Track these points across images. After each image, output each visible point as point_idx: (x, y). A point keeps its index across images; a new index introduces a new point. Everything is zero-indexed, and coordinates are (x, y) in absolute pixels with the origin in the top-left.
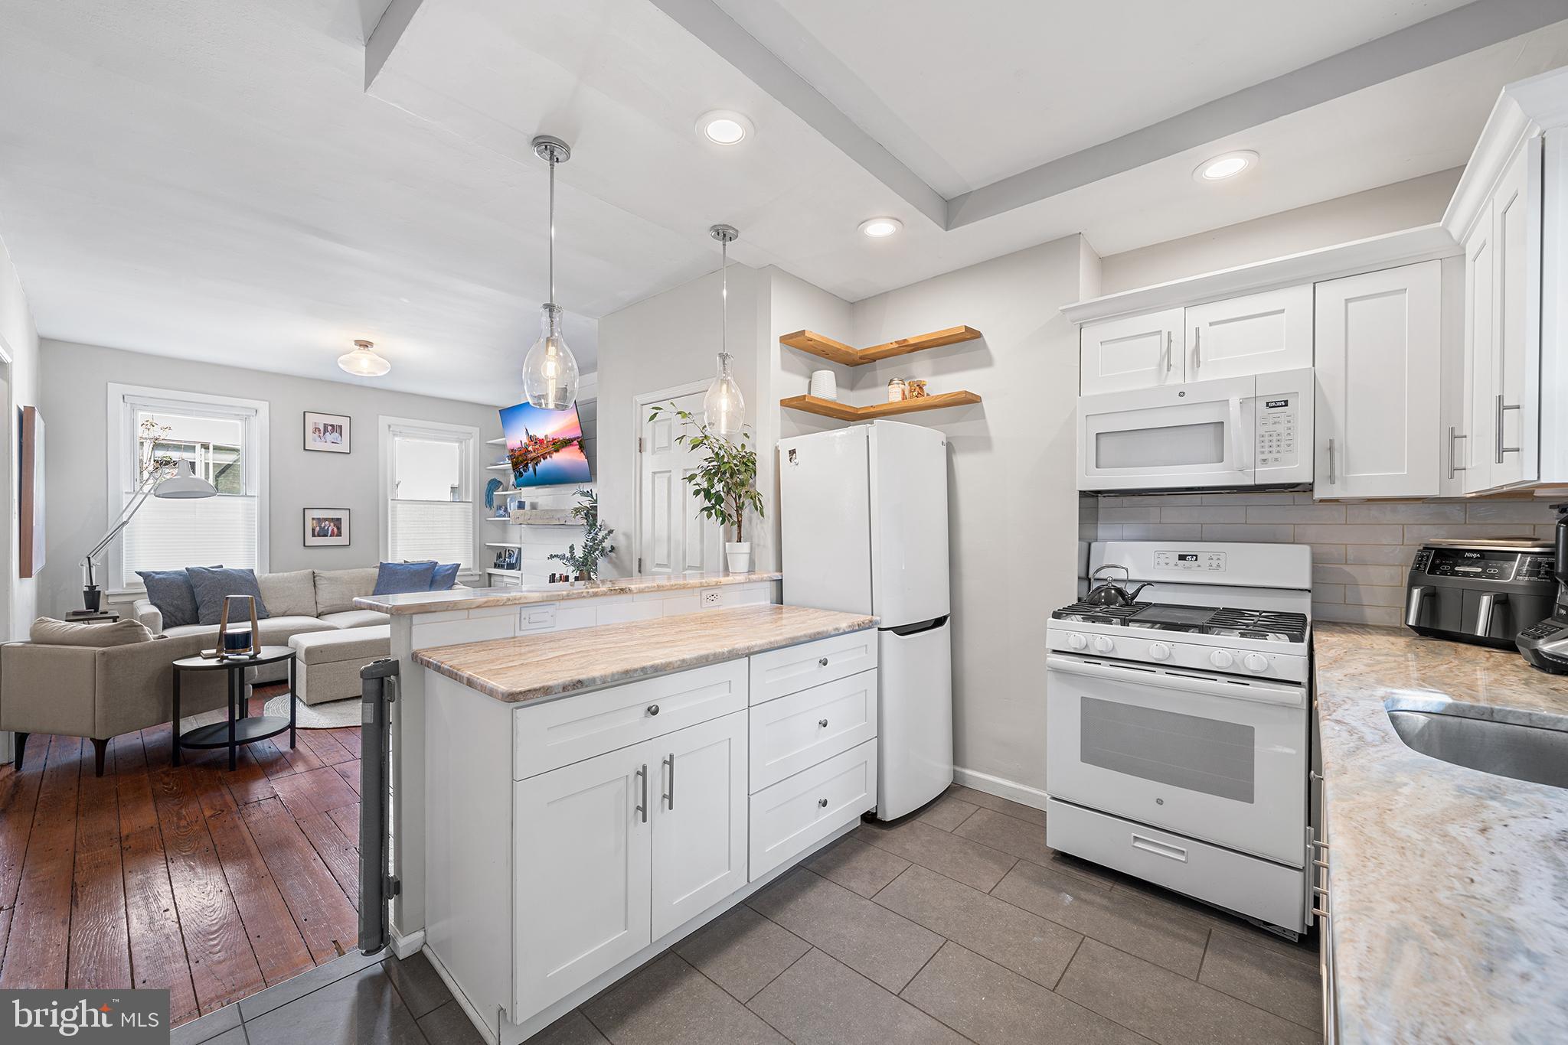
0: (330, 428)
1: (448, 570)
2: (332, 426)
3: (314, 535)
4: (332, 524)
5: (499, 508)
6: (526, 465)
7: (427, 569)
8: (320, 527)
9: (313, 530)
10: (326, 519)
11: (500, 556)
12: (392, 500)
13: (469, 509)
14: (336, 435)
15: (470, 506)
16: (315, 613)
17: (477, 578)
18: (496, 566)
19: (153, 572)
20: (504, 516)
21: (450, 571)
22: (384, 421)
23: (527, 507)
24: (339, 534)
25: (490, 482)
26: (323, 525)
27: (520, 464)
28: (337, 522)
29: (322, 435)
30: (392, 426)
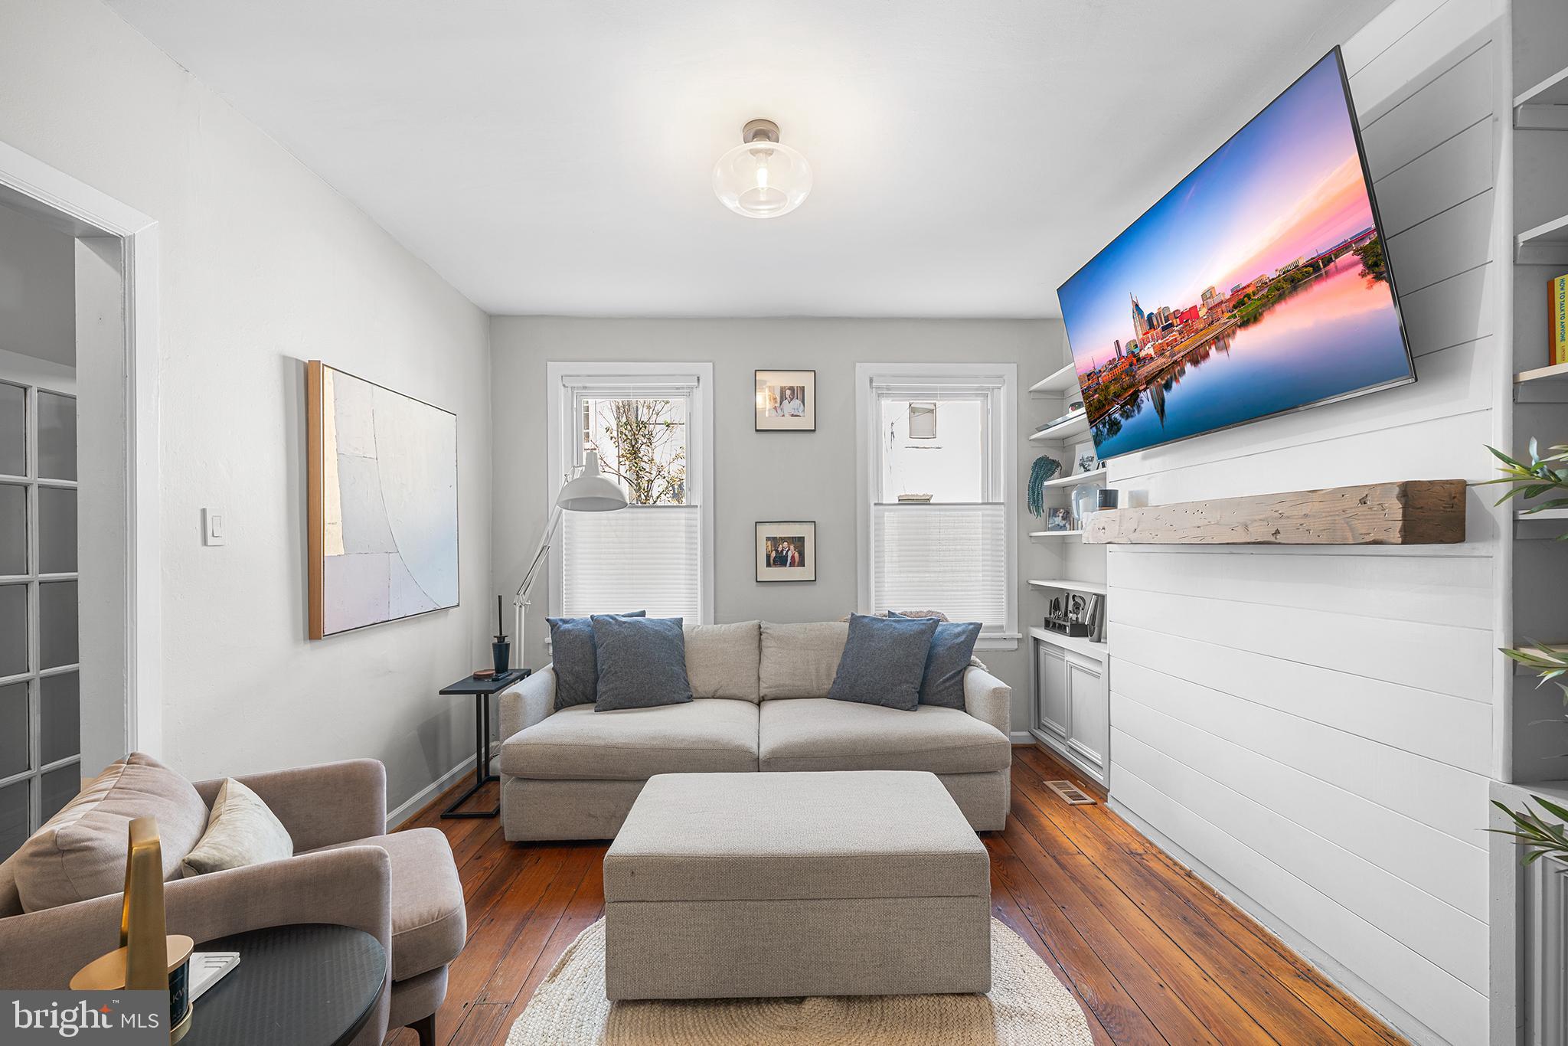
0: (788, 392)
1: (959, 635)
2: (792, 389)
3: (768, 565)
4: (792, 547)
5: (1054, 512)
6: (1134, 399)
7: (922, 632)
8: (777, 551)
9: (768, 556)
10: (783, 539)
11: (1055, 606)
12: (875, 504)
13: (999, 516)
14: (797, 402)
15: (1002, 509)
16: (755, 697)
17: (1014, 645)
18: (1049, 625)
19: (561, 620)
20: (1063, 528)
21: (962, 638)
22: (863, 371)
23: (1123, 501)
24: (802, 564)
25: (1035, 464)
26: (780, 549)
27: (1111, 403)
28: (799, 542)
29: (778, 405)
30: (874, 379)
